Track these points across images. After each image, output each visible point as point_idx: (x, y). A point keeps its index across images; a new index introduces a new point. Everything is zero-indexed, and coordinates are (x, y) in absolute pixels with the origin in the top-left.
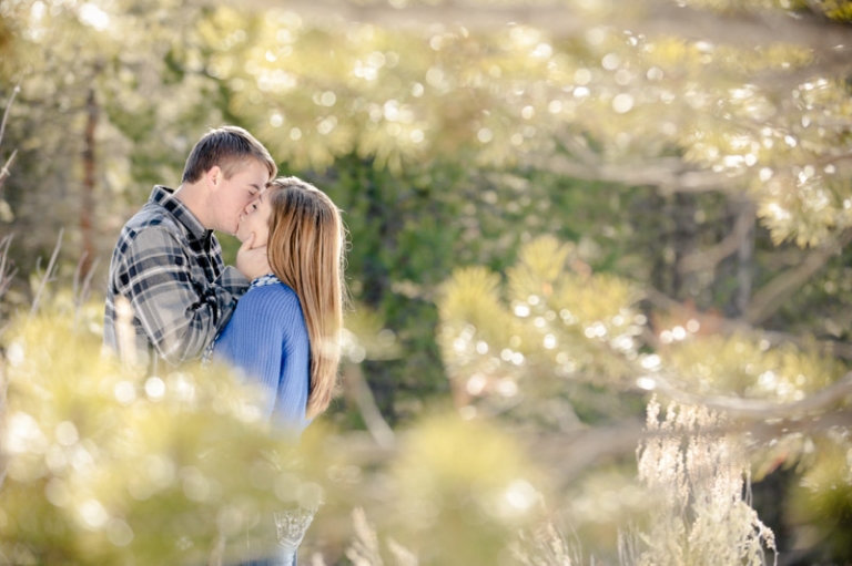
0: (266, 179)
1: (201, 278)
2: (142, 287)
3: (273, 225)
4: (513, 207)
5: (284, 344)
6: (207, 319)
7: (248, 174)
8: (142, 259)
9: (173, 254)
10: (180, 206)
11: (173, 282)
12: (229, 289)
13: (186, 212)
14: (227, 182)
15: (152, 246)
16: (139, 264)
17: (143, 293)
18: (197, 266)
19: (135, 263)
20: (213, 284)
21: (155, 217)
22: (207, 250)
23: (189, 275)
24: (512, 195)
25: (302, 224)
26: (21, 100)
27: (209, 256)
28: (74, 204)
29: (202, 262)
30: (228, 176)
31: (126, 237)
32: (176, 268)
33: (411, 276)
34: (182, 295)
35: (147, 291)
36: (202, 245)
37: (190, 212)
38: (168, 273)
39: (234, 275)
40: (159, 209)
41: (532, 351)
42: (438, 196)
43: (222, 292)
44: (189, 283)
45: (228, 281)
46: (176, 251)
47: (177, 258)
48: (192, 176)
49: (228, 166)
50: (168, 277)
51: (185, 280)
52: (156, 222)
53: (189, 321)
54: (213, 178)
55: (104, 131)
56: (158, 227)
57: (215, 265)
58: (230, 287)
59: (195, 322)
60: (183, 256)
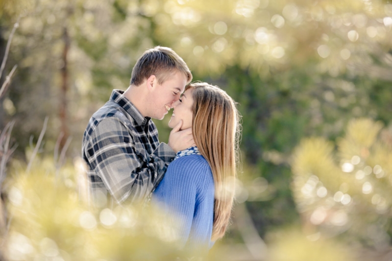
0: (186, 83)
1: (142, 151)
2: (102, 157)
3: (195, 110)
4: (344, 103)
5: (197, 196)
6: (147, 178)
7: (174, 81)
8: (102, 139)
9: (122, 135)
10: (128, 103)
11: (123, 154)
12: (163, 159)
13: (132, 107)
14: (160, 86)
15: (108, 131)
16: (100, 143)
17: (103, 161)
18: (139, 143)
19: (98, 142)
20: (153, 155)
21: (111, 111)
22: (146, 132)
23: (134, 149)
24: (343, 94)
25: (215, 109)
26: (19, 32)
27: (147, 136)
28: (55, 102)
29: (143, 140)
30: (161, 82)
31: (92, 124)
32: (125, 145)
33: (276, 147)
34: (129, 163)
35: (106, 160)
36: (143, 129)
37: (135, 107)
38: (119, 148)
39: (166, 149)
40: (114, 105)
41: (355, 193)
42: (295, 96)
43: (158, 160)
44: (134, 154)
45: (162, 153)
46: (125, 133)
47: (125, 138)
48: (137, 81)
49: (161, 75)
50: (119, 151)
51: (131, 152)
52: (111, 115)
53: (134, 180)
54: (151, 84)
55: (75, 54)
56: (113, 118)
57: (152, 142)
58: (164, 157)
59: (138, 180)
60: (130, 137)
